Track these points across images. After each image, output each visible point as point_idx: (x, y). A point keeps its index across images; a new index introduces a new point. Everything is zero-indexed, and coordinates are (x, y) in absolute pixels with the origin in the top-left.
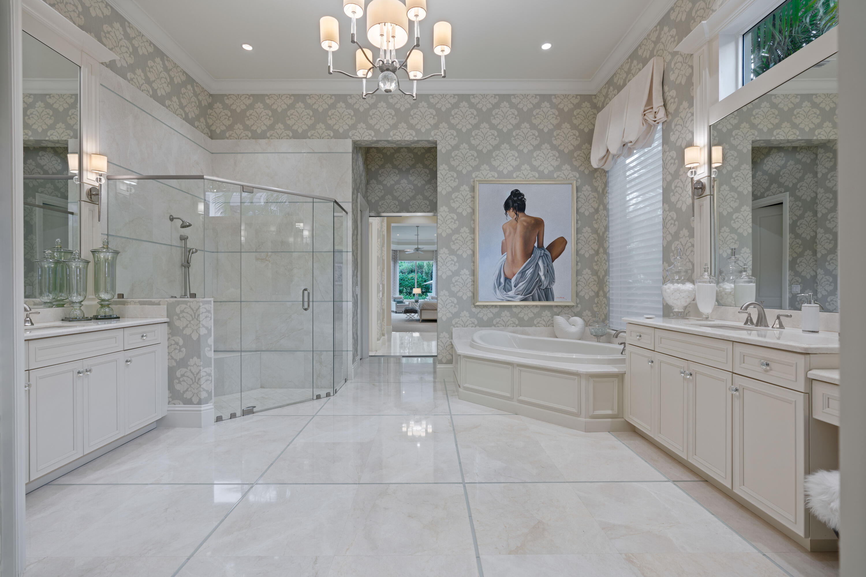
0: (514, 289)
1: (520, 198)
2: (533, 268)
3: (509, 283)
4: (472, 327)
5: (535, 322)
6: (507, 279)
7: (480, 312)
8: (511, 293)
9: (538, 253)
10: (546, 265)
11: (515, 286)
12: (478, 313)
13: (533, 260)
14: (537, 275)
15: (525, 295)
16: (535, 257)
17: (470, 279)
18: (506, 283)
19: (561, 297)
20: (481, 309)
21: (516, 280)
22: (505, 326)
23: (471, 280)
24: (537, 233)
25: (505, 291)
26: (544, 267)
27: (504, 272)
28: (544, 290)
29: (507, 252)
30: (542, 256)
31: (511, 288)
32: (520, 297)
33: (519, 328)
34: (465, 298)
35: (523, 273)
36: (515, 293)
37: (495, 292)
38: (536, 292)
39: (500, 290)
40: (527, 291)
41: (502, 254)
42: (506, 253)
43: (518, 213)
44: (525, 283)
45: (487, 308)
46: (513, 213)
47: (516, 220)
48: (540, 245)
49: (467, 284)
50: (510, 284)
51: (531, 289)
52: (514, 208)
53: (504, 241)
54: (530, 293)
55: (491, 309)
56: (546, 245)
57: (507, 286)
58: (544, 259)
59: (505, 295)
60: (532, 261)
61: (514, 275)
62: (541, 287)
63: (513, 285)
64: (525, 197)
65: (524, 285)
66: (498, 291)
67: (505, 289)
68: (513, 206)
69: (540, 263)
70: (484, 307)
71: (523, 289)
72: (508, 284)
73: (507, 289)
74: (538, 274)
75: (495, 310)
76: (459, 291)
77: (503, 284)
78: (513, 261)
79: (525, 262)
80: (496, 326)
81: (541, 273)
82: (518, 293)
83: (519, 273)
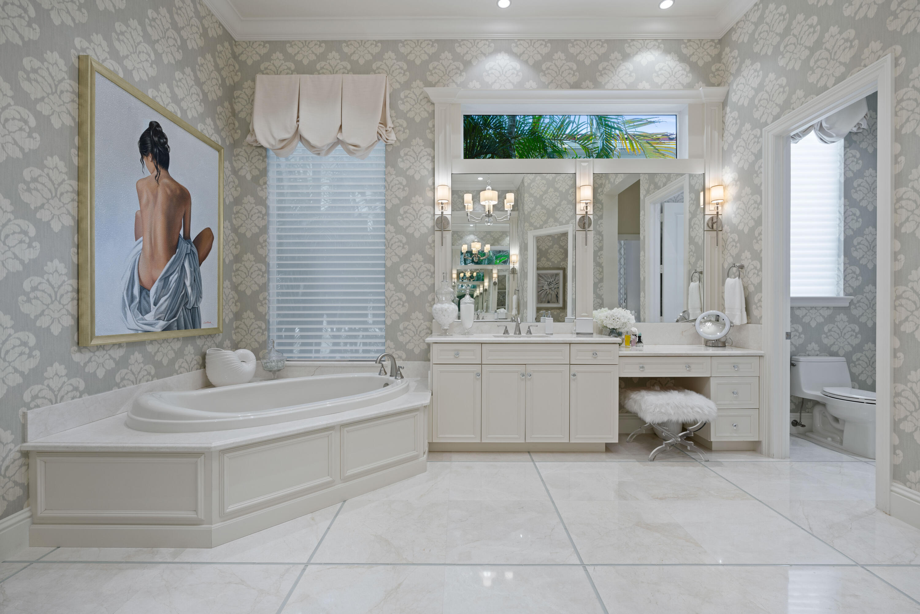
0: (153, 309)
1: (162, 141)
2: (178, 272)
3: (146, 296)
4: (73, 398)
5: (177, 367)
6: (144, 290)
7: (90, 361)
8: (149, 317)
9: (184, 247)
10: (193, 269)
11: (155, 304)
12: (86, 364)
13: (179, 258)
14: (182, 285)
15: (168, 320)
16: (180, 254)
17: (69, 284)
18: (142, 297)
19: (208, 322)
20: (92, 354)
21: (156, 293)
22: (135, 382)
23: (70, 289)
24: (183, 212)
25: (141, 313)
26: (191, 271)
27: (139, 276)
28: (190, 310)
29: (143, 236)
30: (188, 254)
31: (150, 306)
32: (162, 323)
33: (156, 381)
34: (56, 330)
35: (166, 279)
36: (155, 316)
37: (125, 314)
38: (182, 314)
39: (133, 311)
40: (171, 313)
41: (136, 240)
42: (141, 238)
43: (158, 166)
44: (168, 298)
45: (104, 349)
46: (152, 165)
47: (157, 178)
48: (187, 235)
49: (62, 296)
50: (147, 298)
51: (176, 309)
52: (154, 158)
53: (139, 213)
54: (174, 317)
55: (111, 352)
56: (193, 236)
57: (144, 302)
58: (191, 259)
59: (140, 320)
60: (176, 262)
61: (154, 282)
62: (188, 306)
63: (152, 301)
64: (169, 144)
65: (167, 302)
66: (129, 313)
67: (140, 309)
68: (152, 152)
69: (187, 265)
70: (98, 349)
71: (165, 309)
72: (145, 298)
73: (143, 310)
74: (185, 283)
75: (118, 353)
76: (42, 314)
77: (138, 300)
78: (152, 256)
79: (168, 260)
80: (121, 385)
81: (188, 283)
82: (160, 316)
83: (161, 279)
